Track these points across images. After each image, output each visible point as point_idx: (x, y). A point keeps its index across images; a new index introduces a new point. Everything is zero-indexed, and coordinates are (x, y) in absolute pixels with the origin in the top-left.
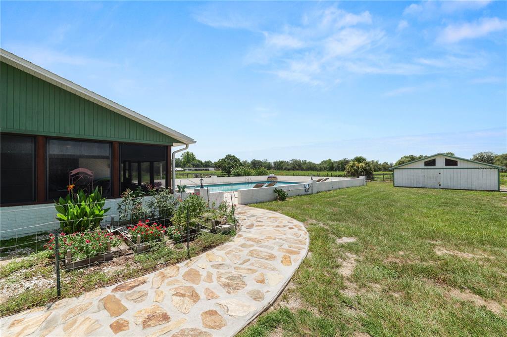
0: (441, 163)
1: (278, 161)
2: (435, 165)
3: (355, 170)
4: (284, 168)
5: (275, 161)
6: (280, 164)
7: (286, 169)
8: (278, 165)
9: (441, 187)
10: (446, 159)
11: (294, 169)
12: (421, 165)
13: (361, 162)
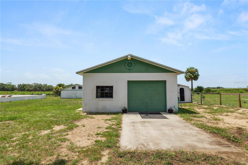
0: (77, 88)
1: (22, 84)
2: (75, 89)
3: (57, 91)
4: (26, 89)
5: (19, 84)
6: (24, 86)
7: (28, 90)
8: (21, 87)
9: (77, 98)
10: (79, 86)
11: (35, 90)
12: (71, 88)
13: (61, 87)
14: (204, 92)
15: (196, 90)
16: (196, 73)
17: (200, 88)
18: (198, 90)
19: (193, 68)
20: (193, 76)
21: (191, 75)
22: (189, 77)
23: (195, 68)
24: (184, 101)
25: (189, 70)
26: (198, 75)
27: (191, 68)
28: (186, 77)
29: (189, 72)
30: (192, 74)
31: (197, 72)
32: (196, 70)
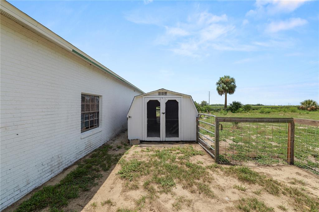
14: (242, 109)
15: (231, 106)
16: (232, 84)
17: (237, 105)
18: (233, 106)
19: (229, 77)
20: (227, 88)
21: (225, 86)
22: (223, 90)
23: (231, 77)
24: (178, 136)
25: (223, 80)
26: (235, 87)
27: (225, 77)
28: (218, 89)
29: (223, 82)
30: (227, 85)
31: (234, 82)
32: (232, 80)
